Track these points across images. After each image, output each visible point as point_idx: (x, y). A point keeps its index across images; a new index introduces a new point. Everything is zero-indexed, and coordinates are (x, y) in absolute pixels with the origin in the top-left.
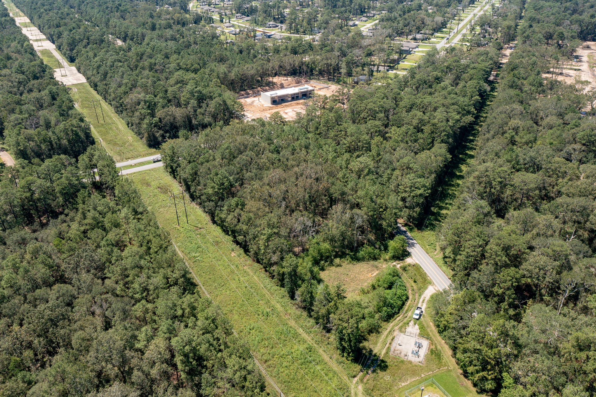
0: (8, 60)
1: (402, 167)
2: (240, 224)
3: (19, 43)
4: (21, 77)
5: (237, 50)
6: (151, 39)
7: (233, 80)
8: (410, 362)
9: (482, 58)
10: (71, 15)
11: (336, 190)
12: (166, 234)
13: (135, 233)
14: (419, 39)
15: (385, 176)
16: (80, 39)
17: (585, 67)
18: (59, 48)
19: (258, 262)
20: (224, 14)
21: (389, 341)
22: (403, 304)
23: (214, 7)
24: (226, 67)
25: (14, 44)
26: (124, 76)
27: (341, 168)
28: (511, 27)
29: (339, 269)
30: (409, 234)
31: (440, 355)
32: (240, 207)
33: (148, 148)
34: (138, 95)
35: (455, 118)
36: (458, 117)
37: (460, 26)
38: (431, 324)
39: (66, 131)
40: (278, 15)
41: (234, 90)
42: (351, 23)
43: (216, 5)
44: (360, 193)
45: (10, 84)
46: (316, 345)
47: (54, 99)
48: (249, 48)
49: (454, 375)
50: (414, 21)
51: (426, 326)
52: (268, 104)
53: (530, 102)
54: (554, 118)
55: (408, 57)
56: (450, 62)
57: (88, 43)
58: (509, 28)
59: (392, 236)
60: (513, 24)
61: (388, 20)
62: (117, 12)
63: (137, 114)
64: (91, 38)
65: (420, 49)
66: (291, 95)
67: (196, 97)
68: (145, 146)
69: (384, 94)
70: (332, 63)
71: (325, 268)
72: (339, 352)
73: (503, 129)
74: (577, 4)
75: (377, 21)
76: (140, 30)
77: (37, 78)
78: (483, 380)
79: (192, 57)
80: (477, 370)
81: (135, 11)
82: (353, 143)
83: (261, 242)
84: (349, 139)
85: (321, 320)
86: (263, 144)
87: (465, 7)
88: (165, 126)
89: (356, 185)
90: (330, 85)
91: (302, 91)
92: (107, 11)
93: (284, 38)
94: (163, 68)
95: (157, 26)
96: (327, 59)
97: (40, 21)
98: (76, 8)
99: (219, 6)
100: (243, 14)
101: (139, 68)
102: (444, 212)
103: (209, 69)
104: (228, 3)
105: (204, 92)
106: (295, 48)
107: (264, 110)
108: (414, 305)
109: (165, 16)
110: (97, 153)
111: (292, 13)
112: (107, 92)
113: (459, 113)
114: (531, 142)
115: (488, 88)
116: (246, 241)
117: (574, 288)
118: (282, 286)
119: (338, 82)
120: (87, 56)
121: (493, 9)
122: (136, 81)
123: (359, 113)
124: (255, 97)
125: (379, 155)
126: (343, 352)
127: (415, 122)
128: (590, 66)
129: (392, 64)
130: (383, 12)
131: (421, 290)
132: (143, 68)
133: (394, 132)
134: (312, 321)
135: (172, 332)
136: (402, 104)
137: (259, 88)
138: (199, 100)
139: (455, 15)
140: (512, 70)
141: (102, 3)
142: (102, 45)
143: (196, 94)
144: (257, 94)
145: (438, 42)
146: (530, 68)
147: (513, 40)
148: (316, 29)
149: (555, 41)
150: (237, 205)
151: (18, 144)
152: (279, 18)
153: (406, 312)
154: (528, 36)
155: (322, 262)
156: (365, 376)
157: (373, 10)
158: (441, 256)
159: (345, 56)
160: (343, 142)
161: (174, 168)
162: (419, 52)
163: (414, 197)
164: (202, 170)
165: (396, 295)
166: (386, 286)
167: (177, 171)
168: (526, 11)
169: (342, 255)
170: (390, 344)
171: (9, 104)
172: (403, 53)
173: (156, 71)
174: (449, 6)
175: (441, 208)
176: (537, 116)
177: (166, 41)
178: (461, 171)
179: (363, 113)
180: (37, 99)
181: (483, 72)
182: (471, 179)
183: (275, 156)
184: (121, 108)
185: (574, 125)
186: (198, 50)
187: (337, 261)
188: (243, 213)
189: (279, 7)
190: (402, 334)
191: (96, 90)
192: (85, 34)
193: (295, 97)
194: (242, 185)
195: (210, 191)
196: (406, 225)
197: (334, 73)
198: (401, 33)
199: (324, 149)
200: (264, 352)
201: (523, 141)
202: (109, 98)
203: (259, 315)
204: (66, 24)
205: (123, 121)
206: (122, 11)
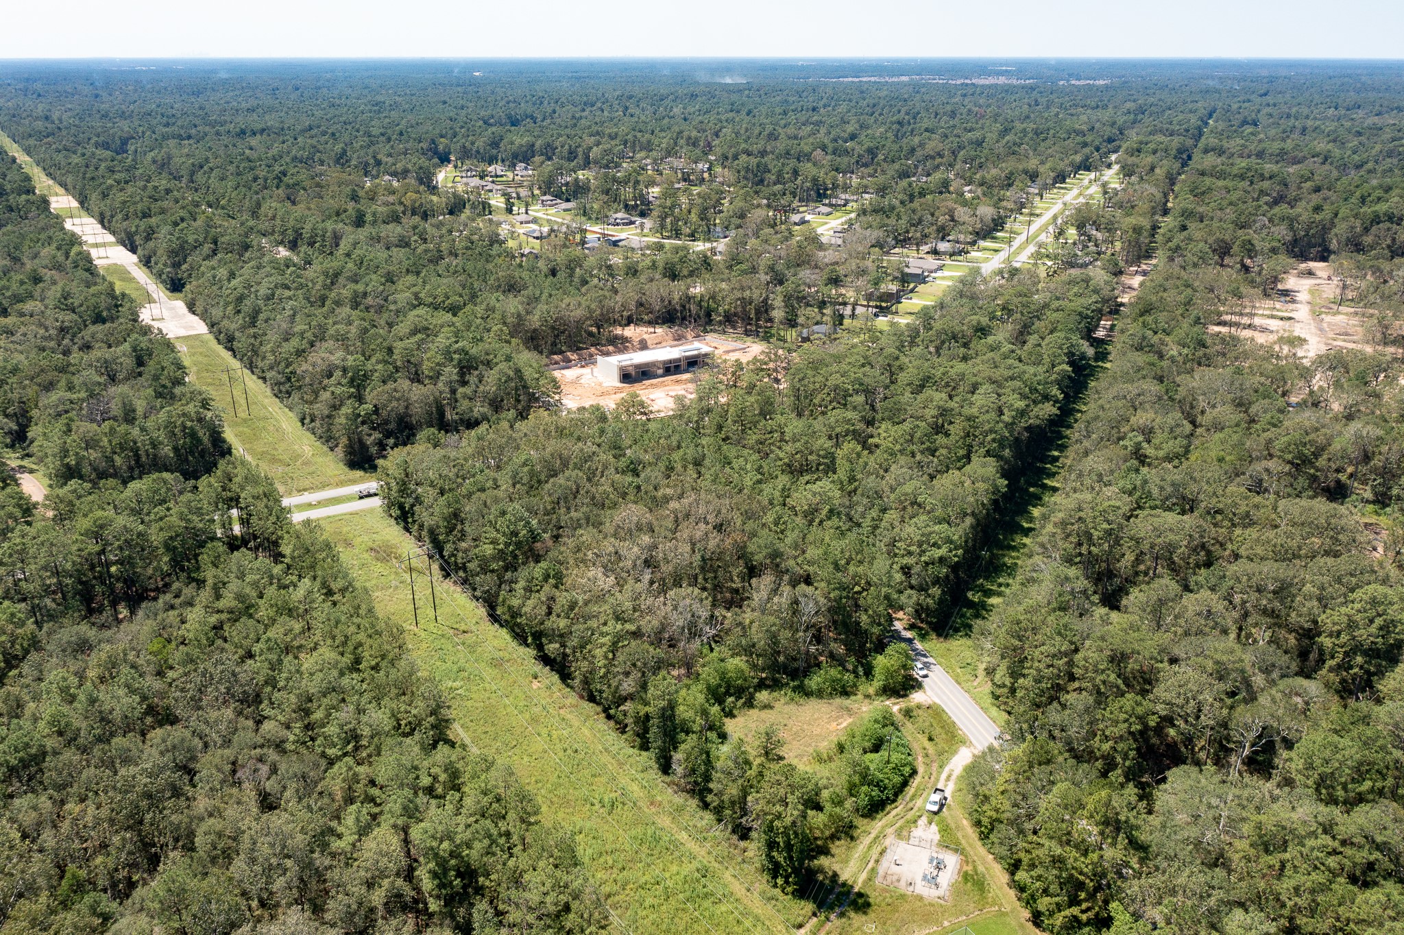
0: (36, 284)
1: (901, 502)
2: (553, 617)
3: (58, 249)
4: (68, 318)
5: (545, 269)
6: (355, 244)
7: (535, 330)
8: (921, 898)
9: (1075, 289)
10: (175, 193)
11: (759, 547)
12: (395, 630)
13: (326, 629)
14: (945, 253)
15: (867, 523)
16: (196, 241)
17: (1302, 312)
18: (147, 262)
19: (592, 699)
20: (514, 195)
21: (875, 857)
22: (905, 784)
23: (493, 182)
24: (522, 303)
25: (47, 251)
26: (298, 318)
27: (771, 503)
28: (1141, 228)
29: (765, 714)
30: (919, 645)
31: (983, 884)
32: (552, 581)
33: (347, 469)
34: (328, 354)
35: (1016, 406)
36: (1021, 404)
37: (1034, 227)
38: (965, 822)
39: (169, 426)
40: (635, 199)
41: (537, 349)
42: (795, 218)
43: (497, 176)
44: (812, 552)
45: (42, 331)
46: (716, 865)
47: (140, 362)
48: (573, 264)
49: (1013, 923)
50: (933, 215)
51: (953, 826)
52: (613, 381)
53: (1178, 379)
54: (1228, 408)
55: (920, 288)
56: (1007, 297)
57: (214, 252)
58: (1137, 230)
59: (880, 647)
60: (1145, 223)
61: (875, 211)
62: (278, 188)
63: (325, 396)
64: (223, 239)
65: (946, 273)
66: (665, 362)
67: (455, 362)
68: (341, 465)
69: (865, 357)
70: (754, 296)
71: (735, 712)
72: (766, 877)
73: (1119, 432)
74: (1286, 185)
75: (853, 215)
76: (330, 225)
77: (104, 321)
78: (1073, 927)
79: (445, 281)
80: (1057, 904)
81: (318, 185)
82: (798, 456)
83: (598, 652)
84: (788, 448)
85: (728, 812)
86: (603, 457)
87: (1045, 187)
88: (386, 422)
89: (803, 539)
90: (748, 344)
91: (688, 354)
92: (255, 187)
93: (648, 248)
94: (382, 302)
95: (369, 218)
96: (742, 289)
97: (104, 206)
98: (184, 180)
99: (504, 179)
100: (558, 195)
101: (328, 303)
102: (994, 600)
103: (483, 307)
104: (525, 173)
105: (473, 351)
106: (673, 265)
107: (603, 394)
108: (929, 785)
109: (385, 198)
110: (240, 473)
111: (665, 195)
112: (255, 353)
113: (1024, 396)
114: (1177, 456)
115: (1090, 352)
116: (565, 655)
117: (1260, 737)
118: (645, 747)
119: (767, 338)
120: (214, 277)
121: (1105, 193)
122: (323, 329)
123: (811, 395)
124: (583, 367)
125: (852, 479)
126: (775, 877)
127: (930, 413)
128: (1313, 312)
129: (885, 304)
130: (866, 196)
131: (944, 756)
132: (338, 303)
133: (885, 434)
134: (709, 817)
135: (412, 813)
136: (903, 378)
137: (593, 349)
138: (461, 368)
139: (1023, 206)
140: (1142, 315)
141: (244, 168)
142: (247, 255)
143: (456, 356)
144: (589, 361)
145: (987, 260)
146: (1180, 311)
147: (1149, 257)
148: (718, 229)
149: (1238, 259)
150: (546, 577)
151: (65, 452)
152: (637, 205)
153: (911, 800)
154: (1178, 248)
155: (731, 699)
156: (822, 924)
157: (845, 192)
158: (988, 687)
159: (781, 283)
160: (777, 455)
161: (407, 506)
162: (943, 278)
163: (927, 564)
164: (469, 508)
165: (888, 762)
166: (867, 745)
167: (413, 514)
168: (1176, 197)
169: (775, 685)
170: (877, 861)
171: (42, 371)
172: (908, 281)
173: (367, 309)
174: (1010, 185)
175: (988, 593)
176: (1192, 407)
177: (388, 248)
178: (1031, 520)
179: (820, 396)
180: (106, 361)
181: (1078, 318)
182: (1050, 528)
183: (629, 478)
184: (287, 385)
185: (1269, 423)
186: (459, 268)
187: (763, 696)
188: (558, 594)
189: (637, 182)
190: (902, 844)
191: (231, 349)
192: (207, 232)
193: (672, 368)
194: (556, 538)
195: (488, 550)
196: (912, 627)
197: (758, 319)
198: (904, 240)
199: (736, 466)
200: (604, 877)
201: (1161, 454)
202: (260, 364)
203: (593, 805)
204: (163, 211)
205: (290, 414)
206: (288, 186)
